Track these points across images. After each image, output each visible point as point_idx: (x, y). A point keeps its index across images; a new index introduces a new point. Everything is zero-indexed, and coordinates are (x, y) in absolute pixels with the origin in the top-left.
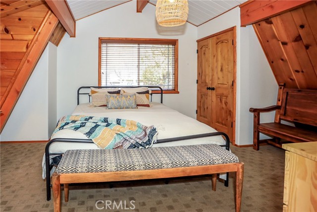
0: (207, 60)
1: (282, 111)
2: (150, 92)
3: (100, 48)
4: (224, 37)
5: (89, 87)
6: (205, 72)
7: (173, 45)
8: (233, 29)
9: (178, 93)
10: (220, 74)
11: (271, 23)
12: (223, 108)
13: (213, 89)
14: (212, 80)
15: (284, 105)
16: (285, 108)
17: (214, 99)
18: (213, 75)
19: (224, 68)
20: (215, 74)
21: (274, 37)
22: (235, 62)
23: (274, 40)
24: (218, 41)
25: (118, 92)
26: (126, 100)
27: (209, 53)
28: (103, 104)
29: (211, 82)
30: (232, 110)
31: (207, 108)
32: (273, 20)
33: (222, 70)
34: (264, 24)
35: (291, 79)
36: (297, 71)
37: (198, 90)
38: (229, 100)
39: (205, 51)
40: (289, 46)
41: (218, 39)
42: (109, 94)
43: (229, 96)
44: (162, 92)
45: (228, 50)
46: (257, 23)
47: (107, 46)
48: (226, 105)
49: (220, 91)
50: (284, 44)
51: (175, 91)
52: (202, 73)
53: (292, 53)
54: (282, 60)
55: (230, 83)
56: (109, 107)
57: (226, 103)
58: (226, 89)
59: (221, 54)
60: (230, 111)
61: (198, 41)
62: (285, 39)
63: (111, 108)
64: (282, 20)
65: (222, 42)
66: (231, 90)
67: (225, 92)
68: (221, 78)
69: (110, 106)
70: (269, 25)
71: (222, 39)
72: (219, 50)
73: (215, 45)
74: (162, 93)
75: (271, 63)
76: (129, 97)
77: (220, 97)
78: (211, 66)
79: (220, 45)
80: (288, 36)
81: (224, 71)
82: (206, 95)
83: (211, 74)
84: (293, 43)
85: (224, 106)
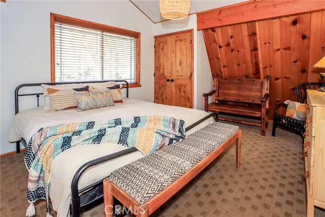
0: (166, 55)
1: (216, 94)
2: (121, 87)
3: (52, 28)
4: (182, 36)
5: (39, 85)
6: (163, 66)
7: (135, 38)
8: (191, 31)
9: (140, 86)
10: (179, 67)
11: (214, 31)
12: (182, 96)
13: (172, 81)
14: (171, 73)
15: (217, 89)
16: (218, 92)
17: (174, 89)
18: (173, 68)
19: (182, 63)
20: (174, 67)
21: (215, 41)
22: (192, 57)
23: (215, 44)
24: (178, 39)
25: (86, 89)
26: (103, 97)
27: (168, 49)
28: (69, 106)
29: (170, 75)
30: (190, 97)
31: (166, 98)
32: (216, 29)
33: (180, 64)
34: (210, 31)
35: (220, 72)
36: (225, 66)
37: (155, 83)
38: (188, 89)
39: (163, 46)
40: (222, 49)
41: (177, 37)
42: (76, 92)
43: (188, 86)
44: (127, 86)
45: (186, 48)
46: (205, 30)
47: (61, 27)
48: (185, 93)
49: (179, 82)
50: (220, 47)
51: (137, 84)
52: (160, 66)
53: (223, 53)
54: (217, 58)
55: (189, 75)
56: (83, 109)
57: (185, 92)
58: (185, 80)
59: (180, 51)
60: (189, 98)
61: (156, 37)
62: (222, 44)
63: (85, 110)
64: (221, 31)
65: (181, 41)
66: (189, 81)
67: (184, 83)
68: (180, 71)
69: (83, 106)
70: (213, 33)
71: (181, 38)
72: (178, 47)
73: (174, 43)
74: (127, 88)
75: (210, 60)
76: (105, 93)
77: (179, 87)
78: (170, 60)
79: (179, 43)
80: (223, 42)
81: (183, 65)
82: (164, 86)
83: (170, 68)
84: (226, 47)
85: (183, 94)
